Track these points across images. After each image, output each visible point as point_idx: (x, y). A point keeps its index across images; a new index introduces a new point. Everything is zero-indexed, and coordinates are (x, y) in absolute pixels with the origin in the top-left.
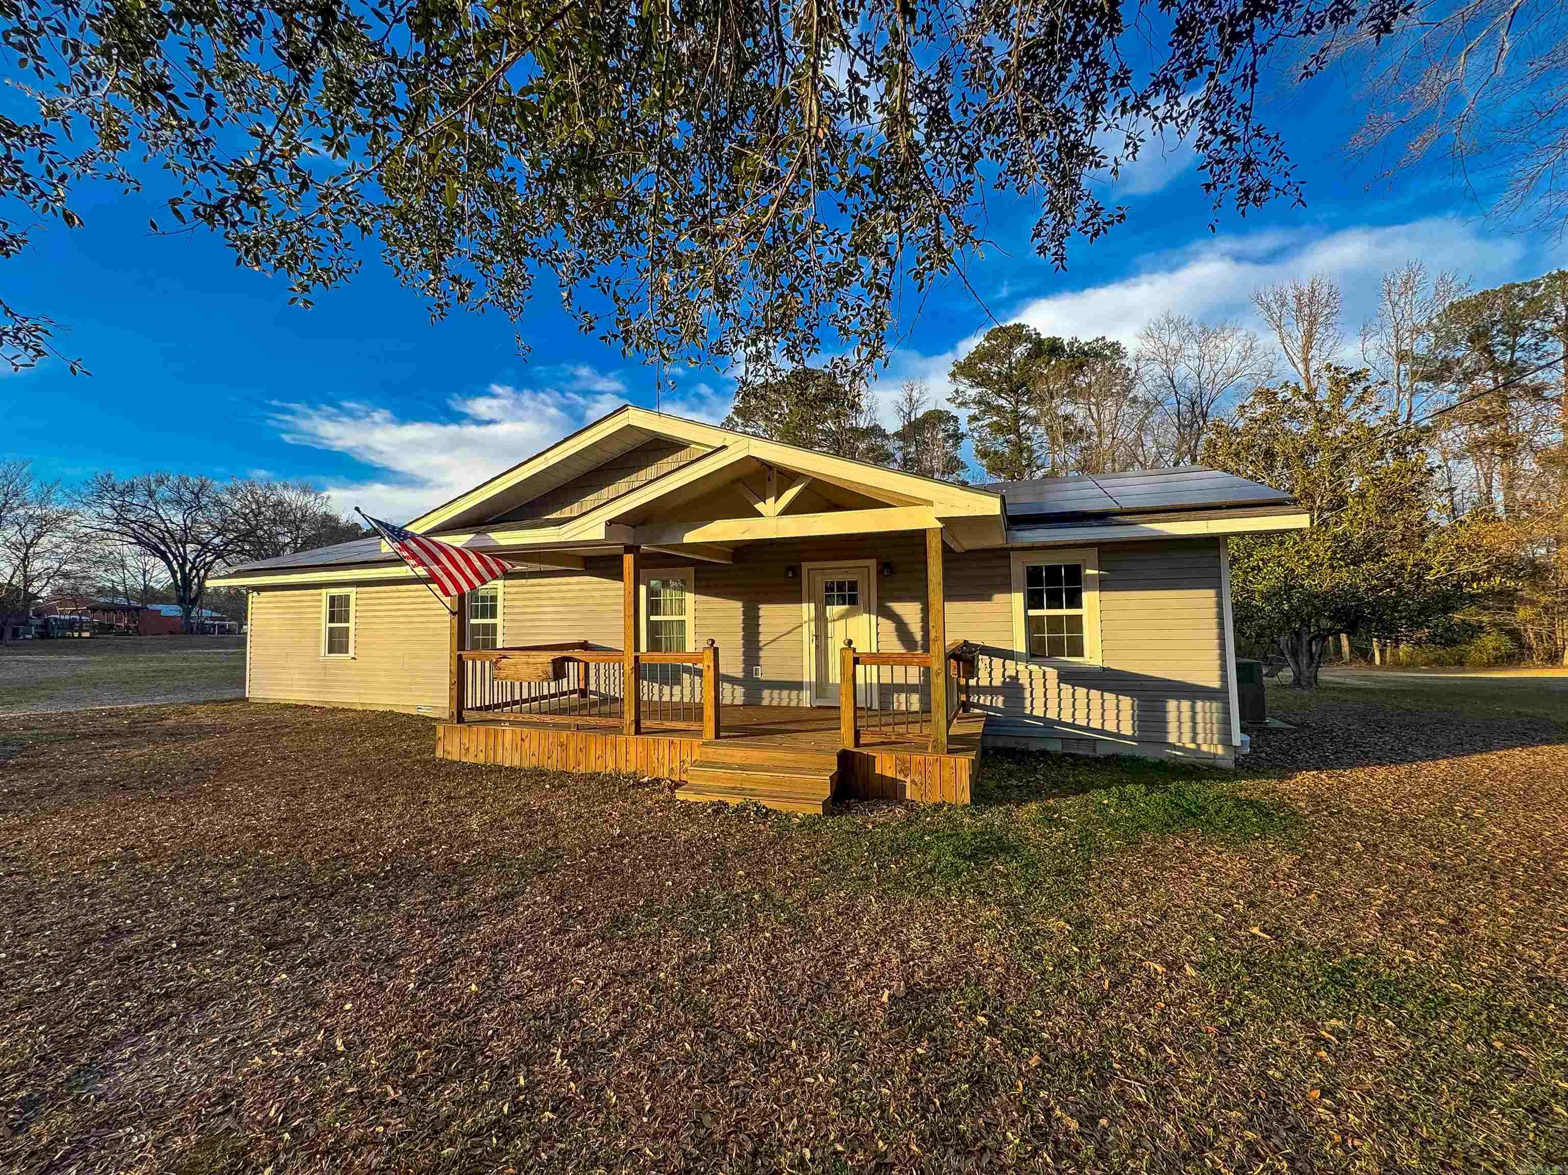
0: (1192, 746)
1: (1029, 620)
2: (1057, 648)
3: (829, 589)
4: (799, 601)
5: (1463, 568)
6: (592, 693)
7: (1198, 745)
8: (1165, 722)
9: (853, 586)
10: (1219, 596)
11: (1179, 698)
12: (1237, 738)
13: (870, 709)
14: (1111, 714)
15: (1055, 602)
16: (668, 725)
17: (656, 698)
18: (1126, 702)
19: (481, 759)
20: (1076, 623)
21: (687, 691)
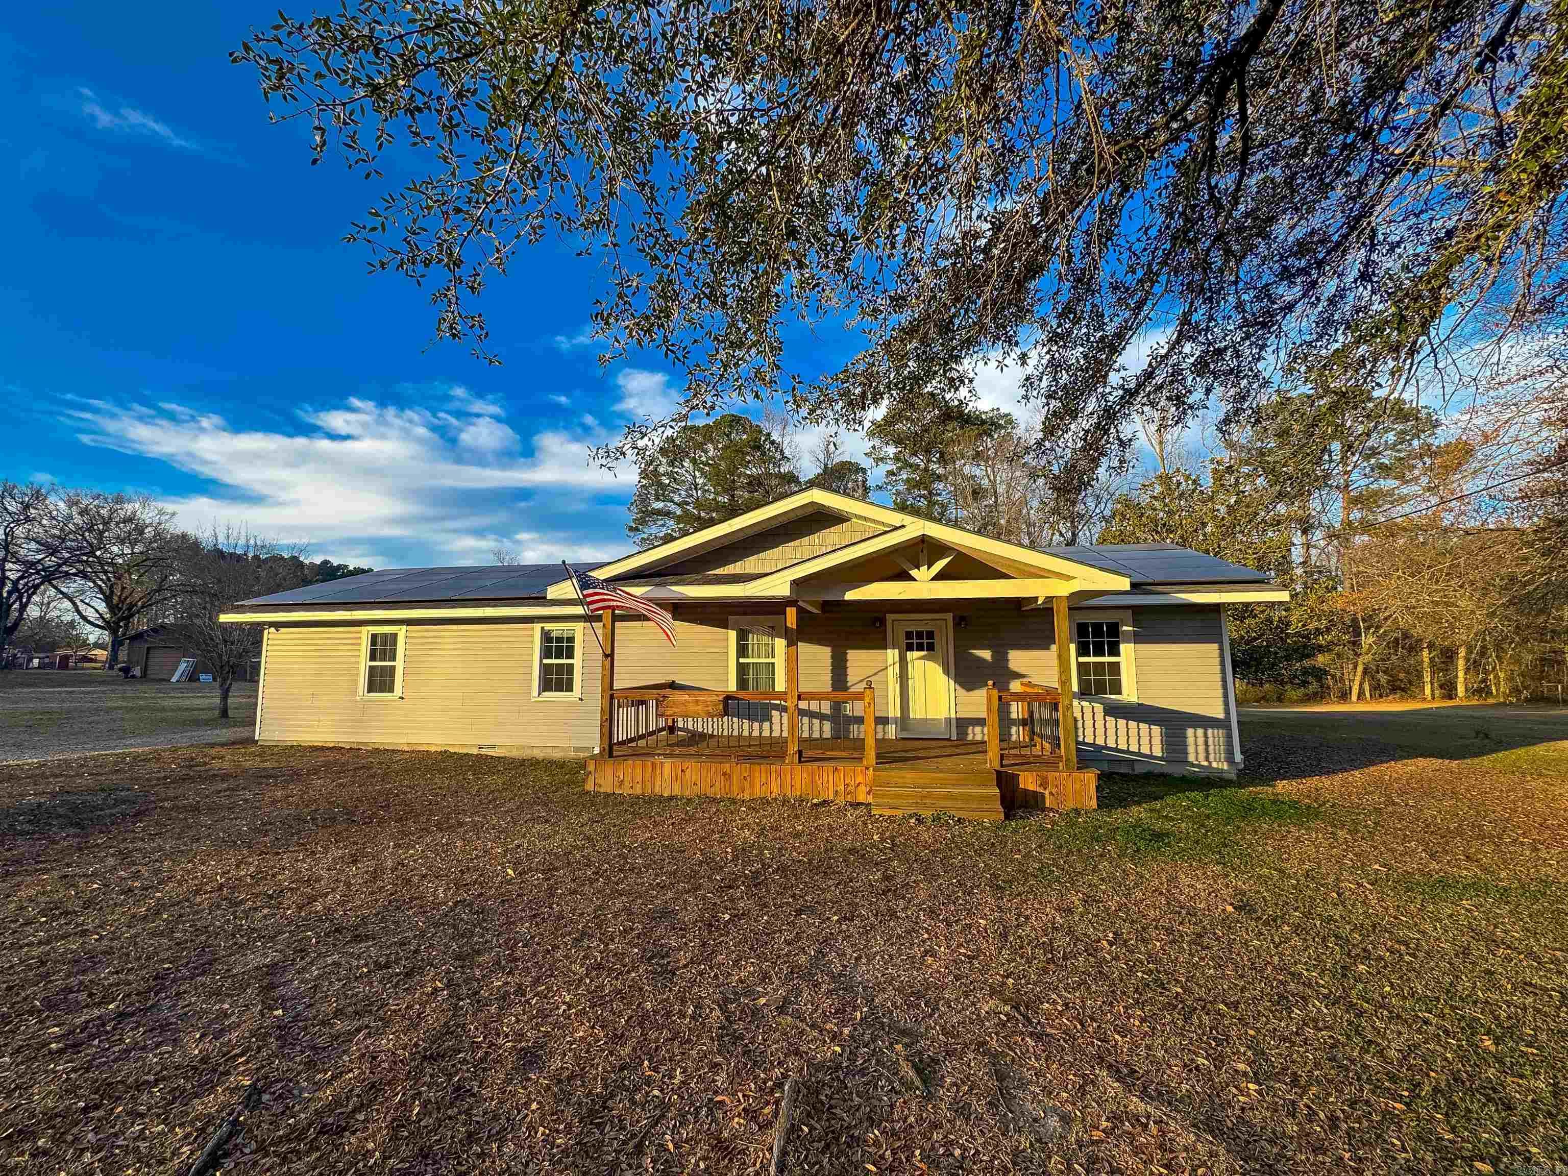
0: (1206, 764)
1: (1079, 665)
2: (1101, 688)
3: (909, 635)
4: (885, 648)
5: (1312, 626)
6: (680, 729)
7: (1210, 763)
8: (1186, 746)
9: (930, 635)
10: (1221, 650)
11: (1195, 727)
12: (1238, 757)
13: (949, 740)
14: (1145, 740)
15: (1099, 652)
16: (829, 754)
17: (746, 733)
18: (1156, 730)
19: (638, 791)
20: (1115, 668)
21: (776, 727)
